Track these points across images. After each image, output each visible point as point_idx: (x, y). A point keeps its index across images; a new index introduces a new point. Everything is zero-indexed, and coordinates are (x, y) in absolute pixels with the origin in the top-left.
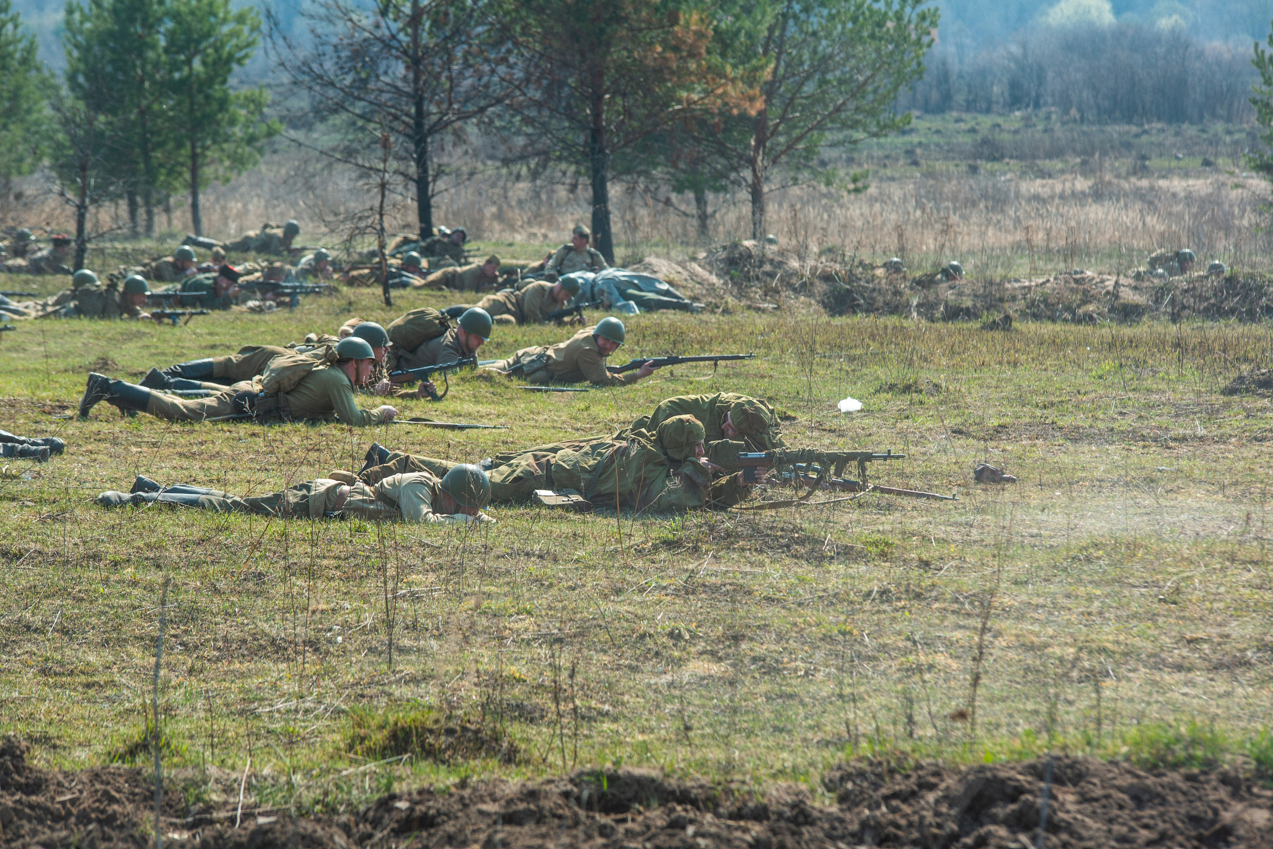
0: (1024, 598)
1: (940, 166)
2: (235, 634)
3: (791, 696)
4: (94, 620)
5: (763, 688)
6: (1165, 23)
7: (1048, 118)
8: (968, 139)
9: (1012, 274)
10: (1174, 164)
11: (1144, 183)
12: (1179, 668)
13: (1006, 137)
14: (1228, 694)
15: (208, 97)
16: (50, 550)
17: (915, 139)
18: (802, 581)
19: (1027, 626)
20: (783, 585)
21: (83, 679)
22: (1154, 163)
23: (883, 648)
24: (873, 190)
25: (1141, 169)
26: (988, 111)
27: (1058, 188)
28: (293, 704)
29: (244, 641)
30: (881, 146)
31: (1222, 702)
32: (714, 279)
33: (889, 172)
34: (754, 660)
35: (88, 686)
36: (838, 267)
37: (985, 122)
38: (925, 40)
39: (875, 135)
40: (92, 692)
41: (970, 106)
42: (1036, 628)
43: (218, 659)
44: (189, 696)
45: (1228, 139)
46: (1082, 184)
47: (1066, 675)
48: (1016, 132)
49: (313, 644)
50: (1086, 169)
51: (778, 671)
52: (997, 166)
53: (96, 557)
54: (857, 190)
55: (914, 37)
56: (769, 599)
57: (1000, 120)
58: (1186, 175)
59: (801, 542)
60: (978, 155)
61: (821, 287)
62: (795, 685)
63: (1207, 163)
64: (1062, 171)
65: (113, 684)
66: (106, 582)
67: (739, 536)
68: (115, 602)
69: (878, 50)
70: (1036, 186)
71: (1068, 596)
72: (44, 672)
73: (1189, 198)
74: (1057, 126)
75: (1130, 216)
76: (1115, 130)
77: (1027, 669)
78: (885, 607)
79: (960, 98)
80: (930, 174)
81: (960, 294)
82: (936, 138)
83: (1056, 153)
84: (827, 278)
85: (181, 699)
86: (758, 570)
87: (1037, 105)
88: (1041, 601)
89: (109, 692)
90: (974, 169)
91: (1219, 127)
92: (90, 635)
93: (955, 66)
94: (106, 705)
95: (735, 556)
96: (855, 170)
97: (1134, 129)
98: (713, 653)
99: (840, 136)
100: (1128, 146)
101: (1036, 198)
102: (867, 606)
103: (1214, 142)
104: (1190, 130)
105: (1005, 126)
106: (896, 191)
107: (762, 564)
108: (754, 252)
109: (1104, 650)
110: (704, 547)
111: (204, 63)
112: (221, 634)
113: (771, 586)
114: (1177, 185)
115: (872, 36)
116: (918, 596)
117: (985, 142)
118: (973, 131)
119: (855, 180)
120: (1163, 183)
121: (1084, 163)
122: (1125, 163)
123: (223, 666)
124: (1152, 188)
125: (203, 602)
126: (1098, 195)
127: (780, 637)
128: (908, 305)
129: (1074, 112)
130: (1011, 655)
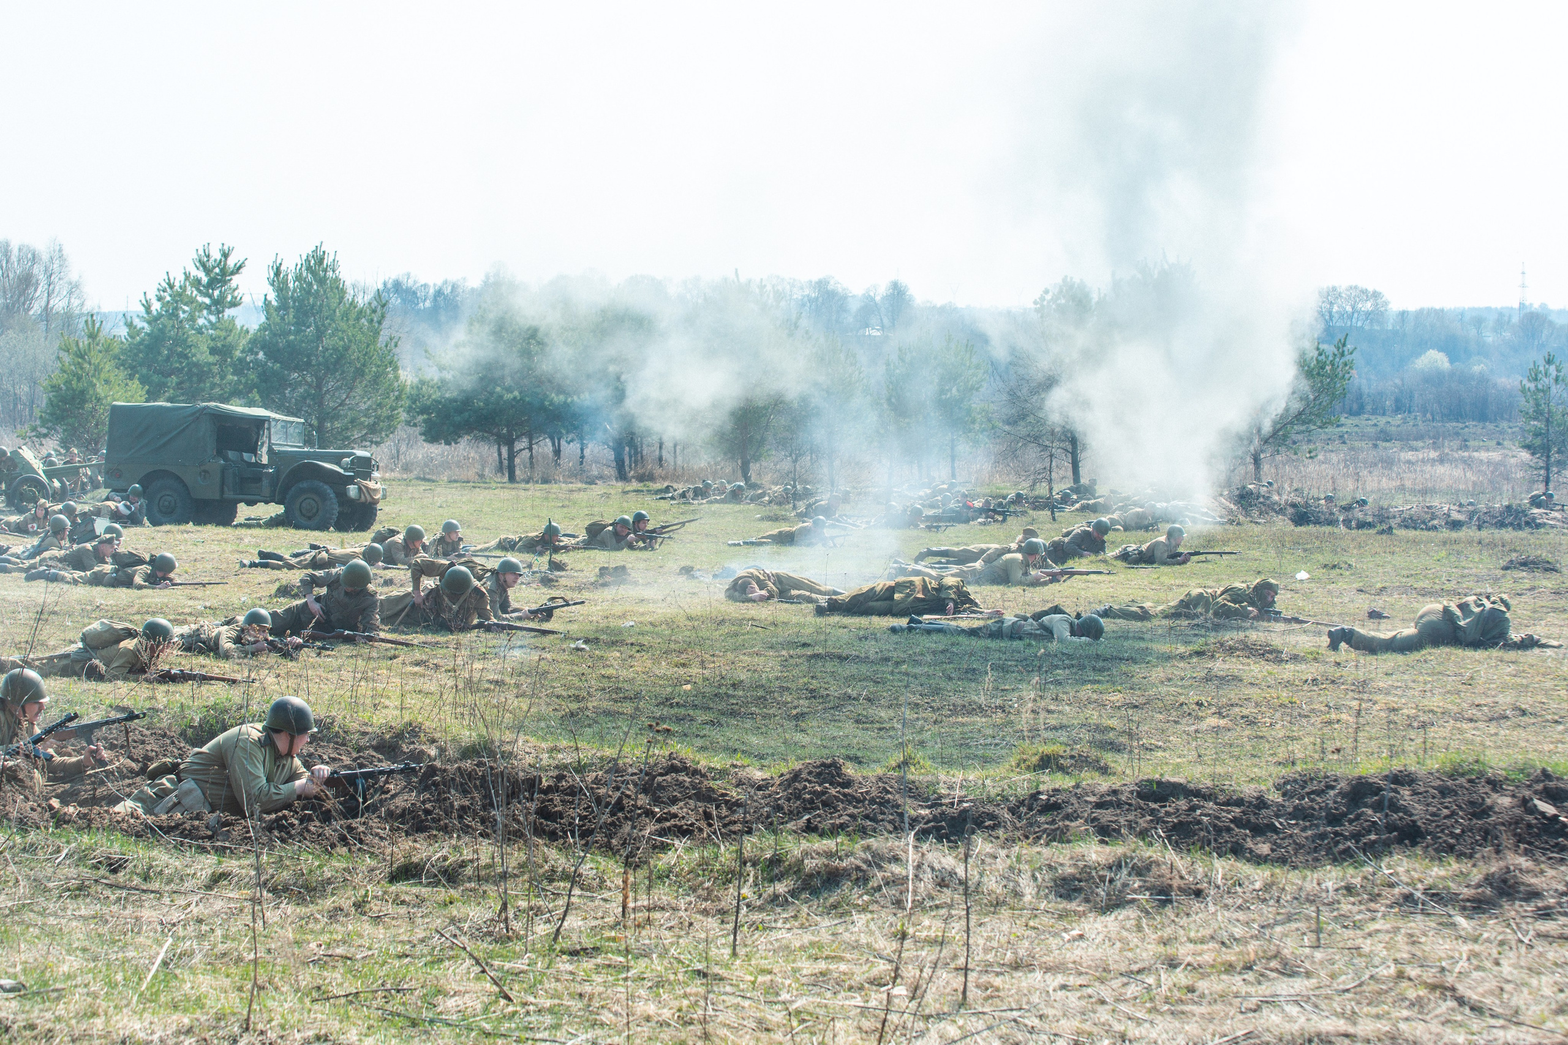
0: (1390, 683)
1: (1357, 444)
2: (959, 702)
3: (1262, 737)
4: (885, 694)
5: (1247, 733)
6: (1477, 369)
7: (1415, 419)
8: (1372, 430)
9: (1394, 503)
10: (1481, 443)
11: (1466, 454)
12: (1471, 720)
13: (1393, 429)
14: (1496, 734)
15: (960, 408)
16: (863, 655)
17: (1344, 429)
18: (1270, 673)
19: (1390, 698)
20: (1259, 676)
21: (877, 725)
22: (1471, 443)
23: (1313, 711)
24: (1321, 457)
25: (1464, 447)
26: (1384, 414)
27: (1421, 456)
28: (989, 740)
29: (964, 706)
30: (1326, 433)
31: (1492, 738)
32: (1232, 506)
33: (1330, 447)
34: (1243, 717)
35: (880, 729)
36: (1299, 499)
37: (1382, 421)
38: (1347, 376)
39: (1320, 427)
40: (882, 733)
41: (1374, 412)
42: (1396, 699)
43: (950, 716)
44: (933, 736)
45: (1510, 431)
46: (1433, 454)
47: (1410, 725)
48: (1399, 426)
49: (1002, 708)
50: (1435, 446)
51: (1255, 723)
52: (1388, 444)
53: (887, 659)
54: (1311, 457)
55: (1341, 375)
56: (1251, 684)
57: (1390, 420)
58: (1488, 450)
59: (1270, 652)
60: (1378, 439)
61: (1290, 510)
62: (1264, 731)
63: (1499, 444)
64: (1423, 448)
65: (893, 728)
66: (892, 673)
67: (1237, 649)
68: (896, 684)
69: (1321, 382)
70: (1410, 455)
71: (1414, 681)
72: (858, 722)
73: (1489, 463)
74: (1420, 423)
75: (1458, 472)
76: (1451, 425)
77: (1390, 722)
78: (1315, 688)
79: (1369, 408)
80: (1352, 449)
81: (1366, 514)
82: (1356, 429)
83: (1420, 437)
84: (1294, 505)
85: (929, 737)
86: (1246, 668)
87: (1410, 412)
88: (1399, 684)
89: (892, 733)
90: (1375, 446)
91: (1504, 424)
92: (882, 702)
93: (1365, 390)
94: (889, 740)
95: (1234, 660)
96: (1311, 446)
97: (1461, 425)
98: (1220, 713)
99: (1303, 428)
100: (1457, 434)
101: (1409, 462)
102: (1305, 687)
103: (1502, 432)
104: (1490, 426)
105: (1393, 423)
106: (1334, 457)
107: (1249, 665)
108: (1254, 491)
109: (1432, 711)
110: (1217, 655)
111: (958, 390)
112: (952, 702)
113: (1253, 677)
114: (1483, 455)
115: (1318, 374)
116: (1333, 682)
117: (1381, 431)
118: (1375, 425)
119: (1310, 452)
120: (1476, 454)
121: (1434, 443)
122: (1456, 444)
123: (952, 719)
124: (1470, 457)
125: (943, 685)
126: (1441, 460)
127: (1257, 705)
128: (1337, 521)
129: (1429, 416)
130: (1383, 714)
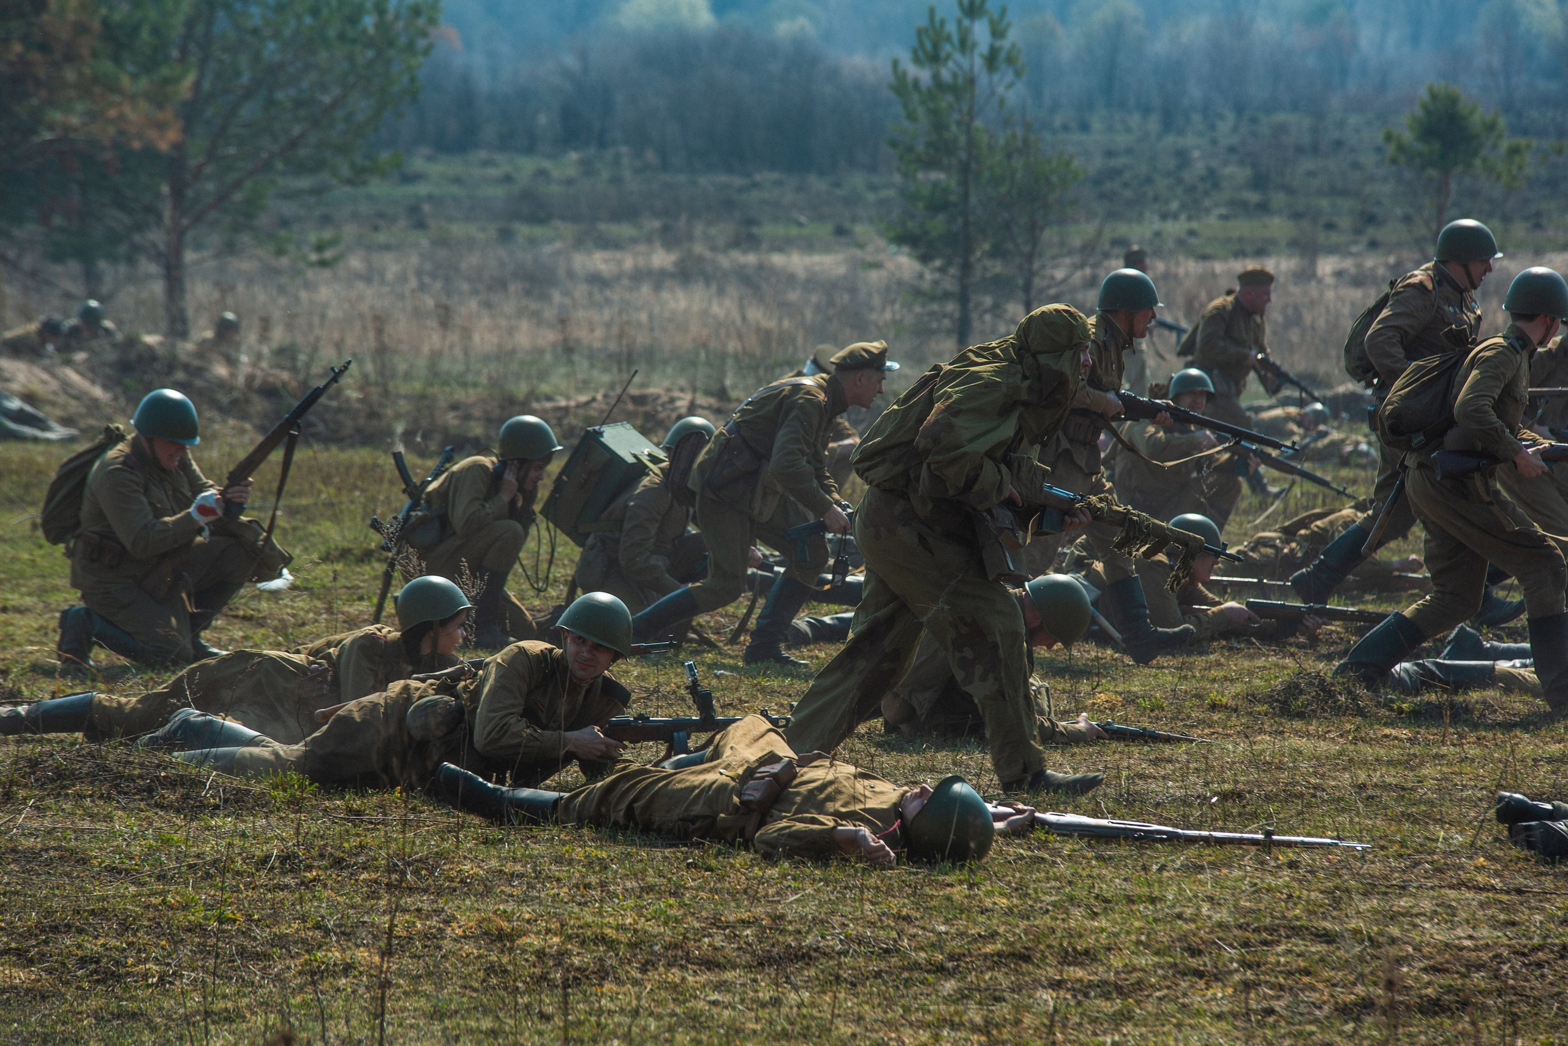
0: (494, 863)
1: (458, 230)
3: (134, 1016)
5: (93, 1003)
6: (785, 29)
7: (616, 162)
8: (499, 192)
9: (544, 388)
10: (794, 230)
11: (751, 259)
12: (709, 964)
13: (555, 189)
14: (776, 1002)
17: (422, 189)
18: (166, 841)
19: (490, 906)
20: (136, 849)
22: (768, 230)
23: (281, 941)
24: (355, 262)
25: (747, 240)
26: (530, 149)
27: (628, 264)
30: (370, 198)
31: (763, 1013)
32: (98, 392)
33: (381, 238)
34: (83, 961)
36: (285, 376)
37: (527, 165)
38: (422, 43)
39: (349, 182)
41: (505, 143)
42: (510, 907)
45: (871, 197)
46: (662, 259)
47: (544, 977)
48: (569, 182)
50: (669, 238)
51: (119, 978)
52: (539, 230)
54: (323, 264)
55: (403, 41)
56: (112, 870)
57: (547, 164)
58: (809, 246)
60: (516, 216)
61: (259, 405)
62: (142, 999)
63: (841, 231)
64: (634, 241)
67: (75, 777)
69: (351, 58)
70: (599, 261)
71: (558, 860)
73: (812, 283)
74: (628, 174)
75: (723, 308)
76: (709, 182)
77: (490, 969)
78: (288, 880)
79: (489, 132)
80: (443, 242)
81: (467, 417)
82: (455, 190)
83: (627, 212)
84: (270, 392)
86: (101, 826)
87: (602, 144)
88: (518, 868)
90: (506, 235)
91: (857, 180)
93: (483, 82)
95: (68, 806)
96: (327, 234)
97: (738, 181)
98: (20, 953)
99: (304, 183)
100: (729, 204)
101: (596, 280)
102: (262, 878)
103: (849, 200)
104: (818, 184)
105: (555, 173)
106: (392, 266)
107: (109, 818)
108: (161, 351)
109: (603, 939)
110: (21, 794)
113: (117, 850)
114: (796, 262)
115: (342, 37)
116: (338, 863)
117: (523, 195)
118: (508, 179)
119: (320, 248)
120: (777, 259)
121: (666, 229)
122: (722, 231)
124: (761, 267)
126: (684, 274)
127: (125, 927)
128: (390, 433)
129: (650, 156)
130: (469, 948)
